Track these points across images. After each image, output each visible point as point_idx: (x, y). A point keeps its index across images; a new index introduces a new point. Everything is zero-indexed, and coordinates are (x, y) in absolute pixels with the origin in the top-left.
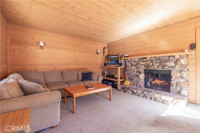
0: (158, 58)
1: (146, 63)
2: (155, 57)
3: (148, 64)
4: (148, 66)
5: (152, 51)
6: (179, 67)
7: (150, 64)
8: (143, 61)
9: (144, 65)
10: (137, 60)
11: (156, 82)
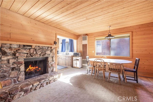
0: (41, 47)
1: (28, 51)
2: (39, 46)
3: (32, 52)
4: (32, 55)
5: (32, 40)
6: (52, 54)
7: (33, 52)
8: (25, 49)
9: (27, 54)
10: (16, 47)
11: (29, 69)
